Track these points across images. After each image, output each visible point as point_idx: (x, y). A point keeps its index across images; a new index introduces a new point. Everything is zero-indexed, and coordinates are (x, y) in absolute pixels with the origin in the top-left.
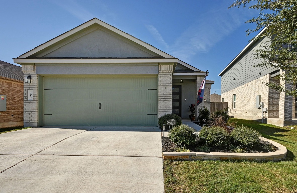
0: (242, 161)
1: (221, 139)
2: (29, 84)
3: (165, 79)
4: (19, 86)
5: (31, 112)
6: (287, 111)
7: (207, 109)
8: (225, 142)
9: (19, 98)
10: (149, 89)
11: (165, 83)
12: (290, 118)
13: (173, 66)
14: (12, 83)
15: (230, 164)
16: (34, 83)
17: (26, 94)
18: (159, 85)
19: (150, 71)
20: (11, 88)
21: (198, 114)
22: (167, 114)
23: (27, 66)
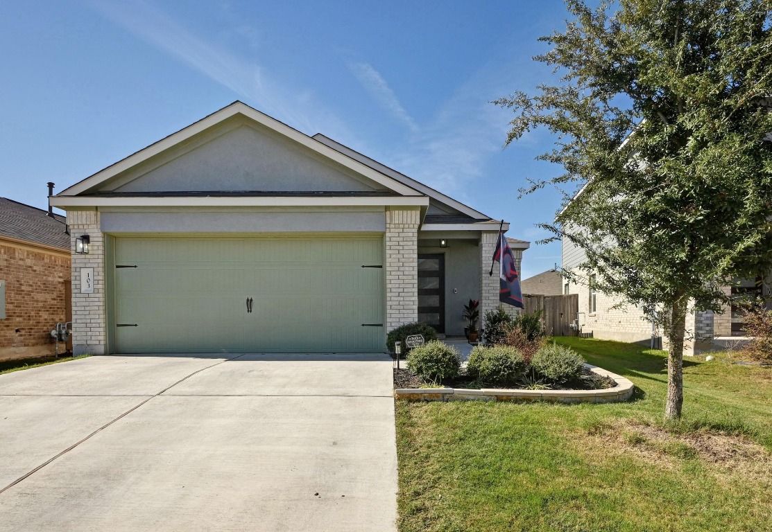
0: (535, 402)
1: (504, 368)
2: (83, 256)
3: (401, 243)
4: (31, 256)
5: (89, 321)
6: (702, 319)
7: (504, 313)
8: (513, 372)
9: (31, 286)
10: (363, 267)
11: (401, 252)
12: (708, 335)
13: (418, 212)
14: (14, 249)
15: (511, 406)
16: (96, 252)
17: (78, 278)
18: (388, 256)
19: (367, 225)
20: (12, 261)
21: (483, 323)
22: (406, 324)
23: (80, 212)
